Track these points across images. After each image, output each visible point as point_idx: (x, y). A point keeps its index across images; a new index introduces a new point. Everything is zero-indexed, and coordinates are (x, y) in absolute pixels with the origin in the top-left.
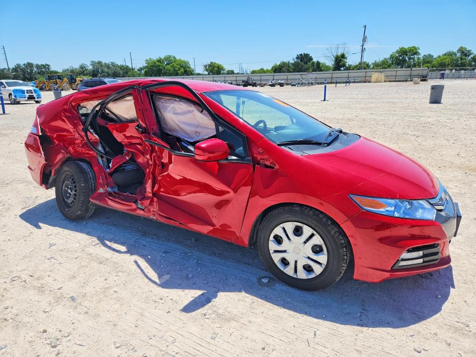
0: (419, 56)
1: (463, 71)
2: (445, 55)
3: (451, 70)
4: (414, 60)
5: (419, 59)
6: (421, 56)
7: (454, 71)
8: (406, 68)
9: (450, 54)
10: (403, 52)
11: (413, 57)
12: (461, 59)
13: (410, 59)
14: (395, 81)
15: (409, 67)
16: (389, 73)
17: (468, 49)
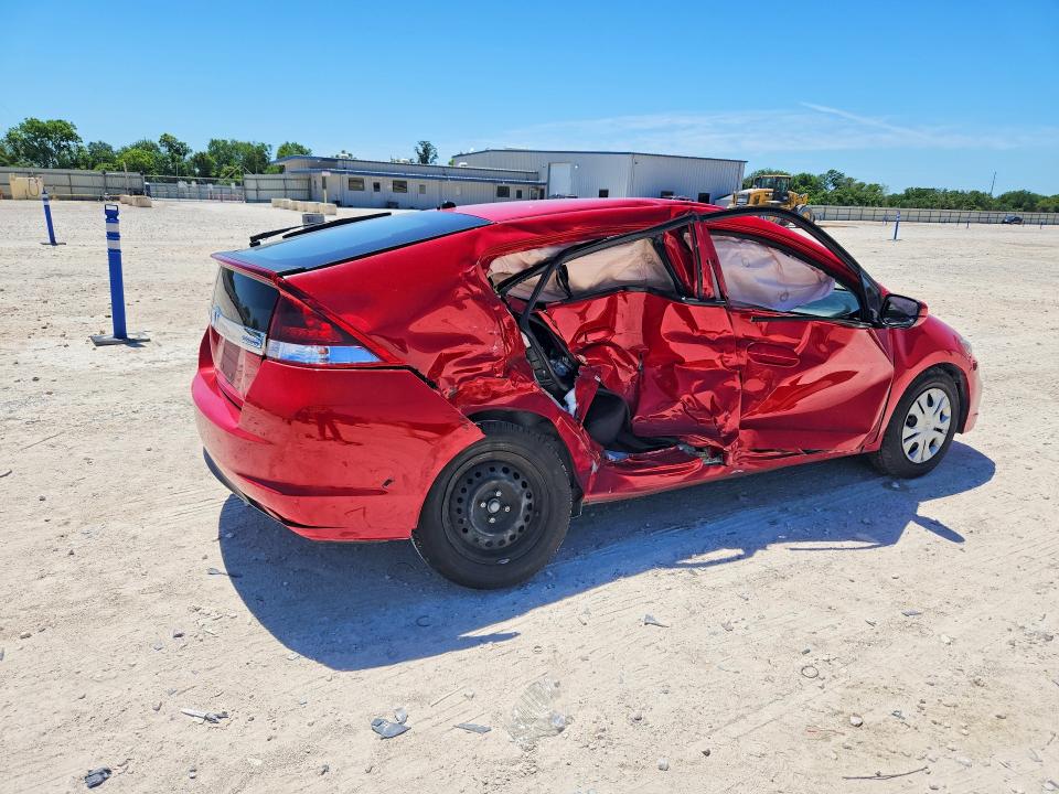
0: (80, 144)
1: (210, 186)
2: (137, 147)
3: (189, 182)
4: (70, 153)
5: (80, 149)
6: (85, 144)
7: (194, 183)
8: (55, 167)
9: (147, 147)
10: (38, 130)
11: (64, 143)
12: (173, 160)
13: (58, 147)
14: (72, 199)
15: (63, 166)
16: (52, 179)
17: (180, 140)
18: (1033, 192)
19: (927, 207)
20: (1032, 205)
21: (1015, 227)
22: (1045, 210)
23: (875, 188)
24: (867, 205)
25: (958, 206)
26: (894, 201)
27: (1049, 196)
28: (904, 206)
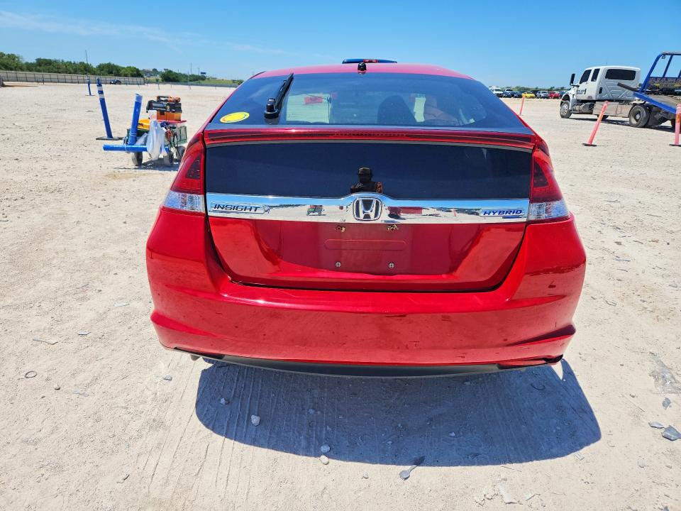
18: (115, 64)
19: (55, 72)
20: (118, 72)
21: (117, 86)
22: (126, 76)
23: (12, 57)
24: (11, 69)
25: (75, 72)
26: (29, 67)
27: (125, 67)
28: (39, 71)
